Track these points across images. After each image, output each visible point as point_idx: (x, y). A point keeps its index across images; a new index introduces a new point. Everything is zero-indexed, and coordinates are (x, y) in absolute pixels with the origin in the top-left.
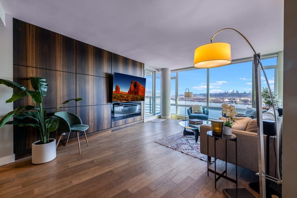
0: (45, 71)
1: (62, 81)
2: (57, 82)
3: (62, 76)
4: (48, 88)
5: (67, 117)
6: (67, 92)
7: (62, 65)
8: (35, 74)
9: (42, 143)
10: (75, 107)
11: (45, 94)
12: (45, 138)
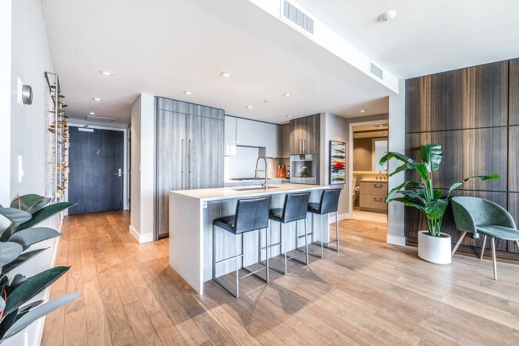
0: (444, 134)
1: (474, 145)
2: (465, 147)
3: (474, 137)
4: (442, 158)
5: (481, 208)
6: (484, 163)
7: (474, 117)
8: (430, 140)
9: (430, 234)
10: (505, 194)
11: (436, 168)
12: (434, 228)
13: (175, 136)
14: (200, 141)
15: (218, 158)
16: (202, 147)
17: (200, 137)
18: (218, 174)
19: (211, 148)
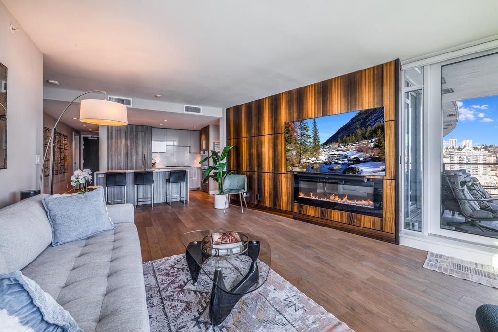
3: (245, 142)
6: (248, 156)
13: (119, 143)
14: (135, 145)
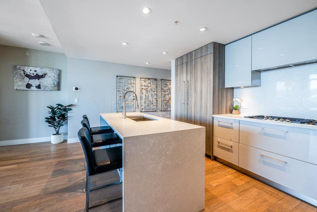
14: (194, 79)
15: (207, 92)
16: (195, 84)
17: (194, 76)
18: (207, 106)
19: (202, 84)
